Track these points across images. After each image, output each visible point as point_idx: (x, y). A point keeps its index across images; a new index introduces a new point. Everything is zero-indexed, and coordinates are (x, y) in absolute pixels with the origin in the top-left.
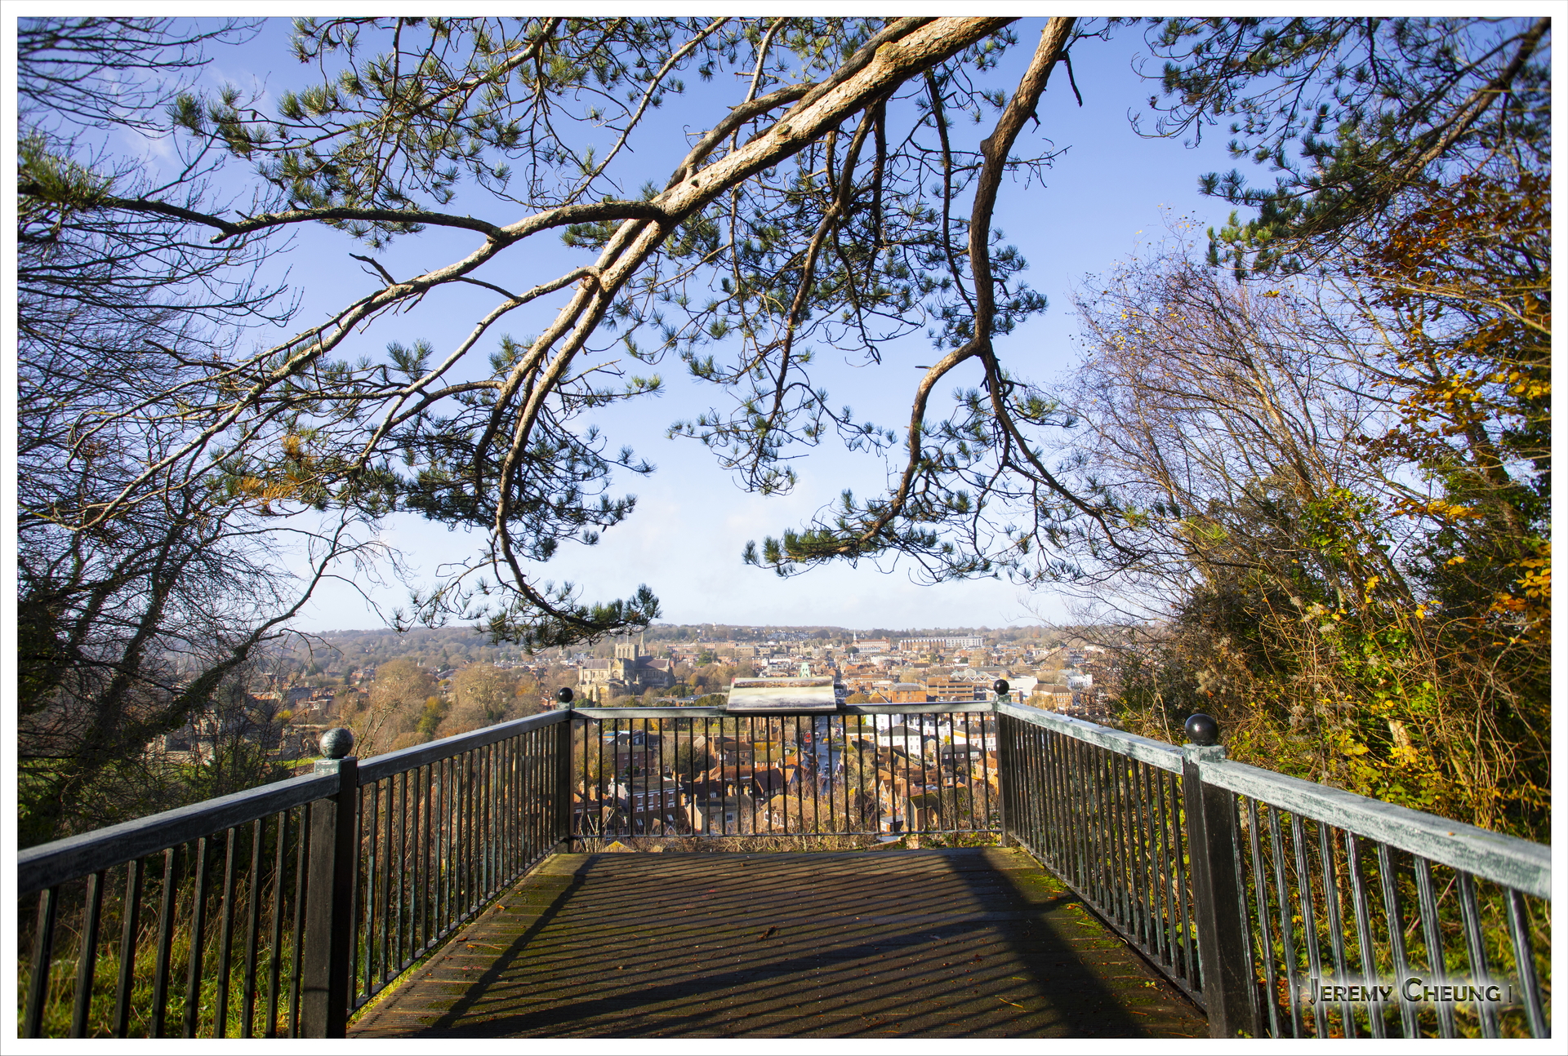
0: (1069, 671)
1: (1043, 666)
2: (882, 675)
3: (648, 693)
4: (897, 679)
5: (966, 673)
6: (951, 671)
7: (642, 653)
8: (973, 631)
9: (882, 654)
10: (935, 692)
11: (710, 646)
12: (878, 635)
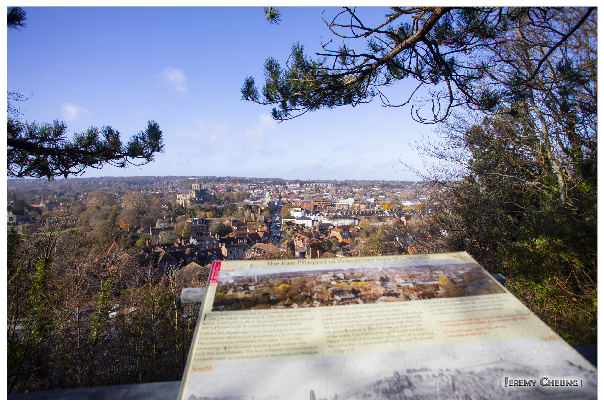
0: (366, 197)
1: (357, 195)
2: (297, 197)
3: (205, 203)
4: (302, 199)
5: (328, 197)
6: (323, 196)
7: (203, 187)
8: (331, 181)
9: (297, 189)
10: (317, 204)
11: (230, 185)
12: (296, 182)
